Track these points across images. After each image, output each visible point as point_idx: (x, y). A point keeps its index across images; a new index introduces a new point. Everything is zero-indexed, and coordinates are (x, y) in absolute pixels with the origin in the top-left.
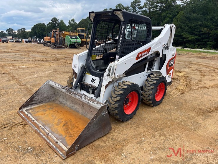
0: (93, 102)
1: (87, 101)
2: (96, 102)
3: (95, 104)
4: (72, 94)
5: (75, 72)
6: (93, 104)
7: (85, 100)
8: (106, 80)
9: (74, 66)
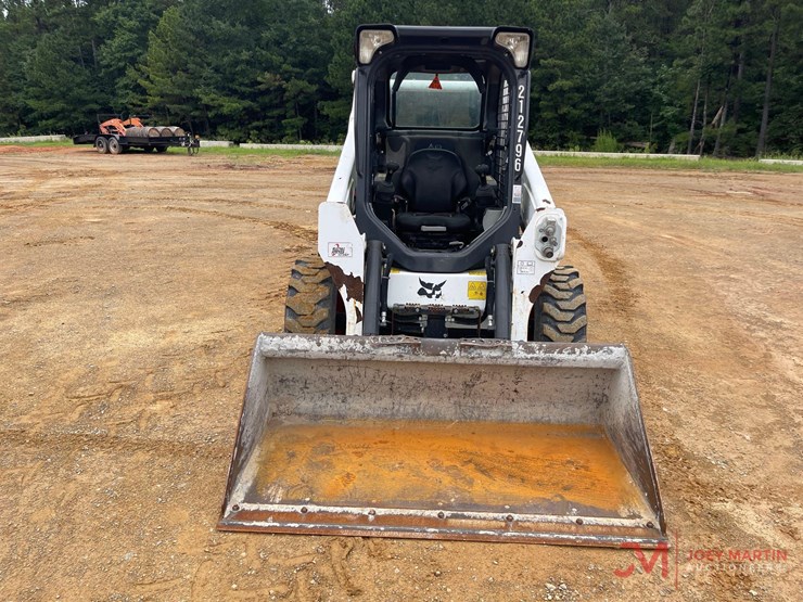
1: (540, 354)
2: (586, 349)
5: (347, 273)
6: (573, 357)
7: (529, 356)
8: (527, 273)
9: (335, 251)
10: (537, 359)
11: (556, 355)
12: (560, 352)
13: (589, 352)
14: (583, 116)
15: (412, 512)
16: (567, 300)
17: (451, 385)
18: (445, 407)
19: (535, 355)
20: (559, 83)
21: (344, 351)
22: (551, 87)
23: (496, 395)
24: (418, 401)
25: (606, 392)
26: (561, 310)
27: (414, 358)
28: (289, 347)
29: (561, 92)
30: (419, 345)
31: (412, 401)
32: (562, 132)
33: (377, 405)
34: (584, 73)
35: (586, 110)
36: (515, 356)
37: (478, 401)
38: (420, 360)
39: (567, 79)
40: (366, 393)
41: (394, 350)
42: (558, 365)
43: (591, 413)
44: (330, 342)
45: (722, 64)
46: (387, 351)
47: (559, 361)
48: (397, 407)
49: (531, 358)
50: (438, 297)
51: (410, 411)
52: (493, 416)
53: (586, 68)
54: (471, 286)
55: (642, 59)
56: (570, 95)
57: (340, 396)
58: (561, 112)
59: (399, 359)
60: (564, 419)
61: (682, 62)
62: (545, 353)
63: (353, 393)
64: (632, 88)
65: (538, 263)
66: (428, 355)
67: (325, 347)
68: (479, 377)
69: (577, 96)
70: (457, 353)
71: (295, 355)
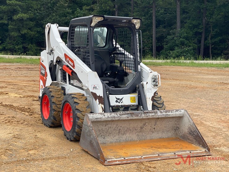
0: (172, 111)
1: (164, 113)
2: (175, 111)
3: (175, 113)
4: (140, 116)
5: (98, 95)
6: (172, 113)
7: (162, 114)
8: (150, 92)
9: (94, 88)
10: (164, 115)
11: (168, 113)
12: (169, 112)
13: (176, 112)
14: (37, 35)
15: (151, 156)
16: (159, 101)
17: (137, 128)
18: (134, 137)
19: (163, 114)
20: (20, 15)
21: (112, 117)
22: (15, 17)
23: (148, 131)
24: (126, 136)
25: (178, 126)
26: (158, 104)
27: (132, 118)
28: (96, 117)
29: (21, 20)
30: (133, 113)
31: (124, 136)
32: (24, 45)
33: (114, 138)
34: (35, 10)
35: (38, 32)
36: (158, 114)
37: (143, 134)
38: (133, 118)
39: (25, 13)
40: (111, 135)
41: (126, 116)
42: (169, 116)
43: (174, 134)
44: (107, 115)
45: (109, 10)
46: (124, 116)
47: (169, 115)
48: (120, 138)
49: (162, 115)
50: (122, 103)
51: (124, 139)
52: (148, 138)
53: (35, 7)
54: (131, 99)
55: (66, 5)
56: (28, 23)
57: (103, 136)
58: (23, 33)
59: (127, 119)
60: (167, 137)
61: (88, 8)
62: (165, 113)
63: (107, 135)
64: (63, 20)
65: (152, 89)
66: (136, 116)
67: (106, 116)
68: (145, 124)
69: (32, 24)
70: (143, 115)
71: (97, 120)
